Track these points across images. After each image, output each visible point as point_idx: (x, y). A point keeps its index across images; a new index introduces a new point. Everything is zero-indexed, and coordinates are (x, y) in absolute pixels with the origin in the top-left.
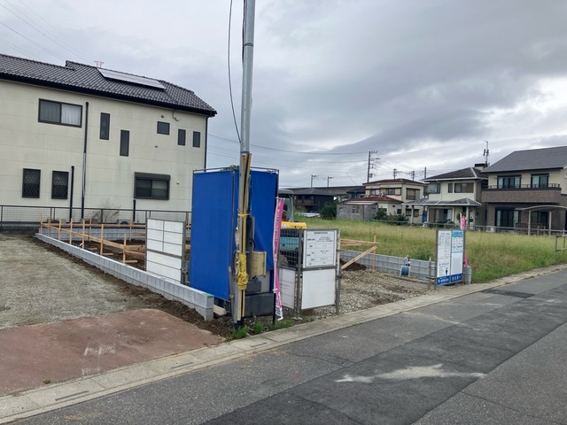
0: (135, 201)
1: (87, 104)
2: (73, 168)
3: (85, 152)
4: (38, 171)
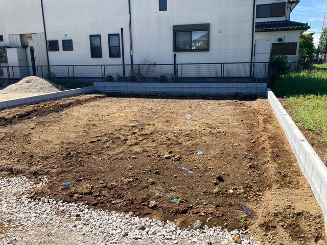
0: (175, 55)
2: (122, 29)
3: (130, 13)
4: (99, 36)
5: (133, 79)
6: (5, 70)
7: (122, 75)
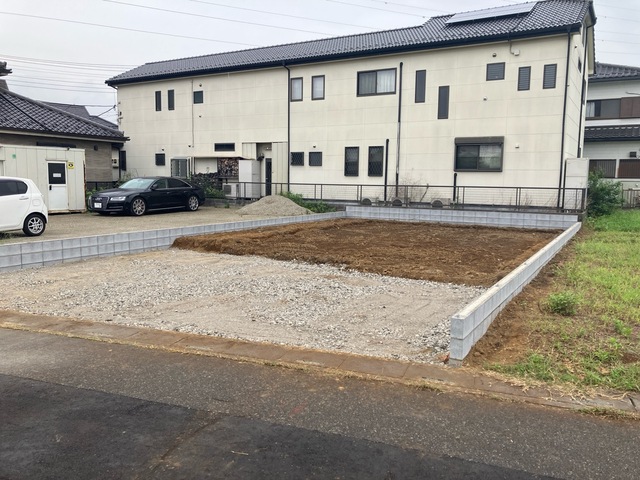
0: (455, 175)
1: (401, 64)
2: (388, 141)
3: (399, 121)
4: (357, 148)
5: (397, 204)
6: (233, 186)
7: (382, 199)
